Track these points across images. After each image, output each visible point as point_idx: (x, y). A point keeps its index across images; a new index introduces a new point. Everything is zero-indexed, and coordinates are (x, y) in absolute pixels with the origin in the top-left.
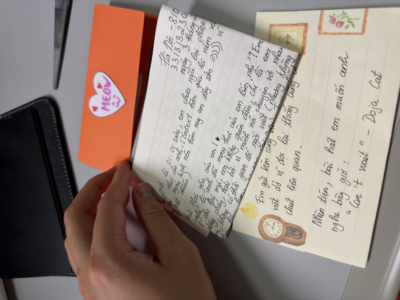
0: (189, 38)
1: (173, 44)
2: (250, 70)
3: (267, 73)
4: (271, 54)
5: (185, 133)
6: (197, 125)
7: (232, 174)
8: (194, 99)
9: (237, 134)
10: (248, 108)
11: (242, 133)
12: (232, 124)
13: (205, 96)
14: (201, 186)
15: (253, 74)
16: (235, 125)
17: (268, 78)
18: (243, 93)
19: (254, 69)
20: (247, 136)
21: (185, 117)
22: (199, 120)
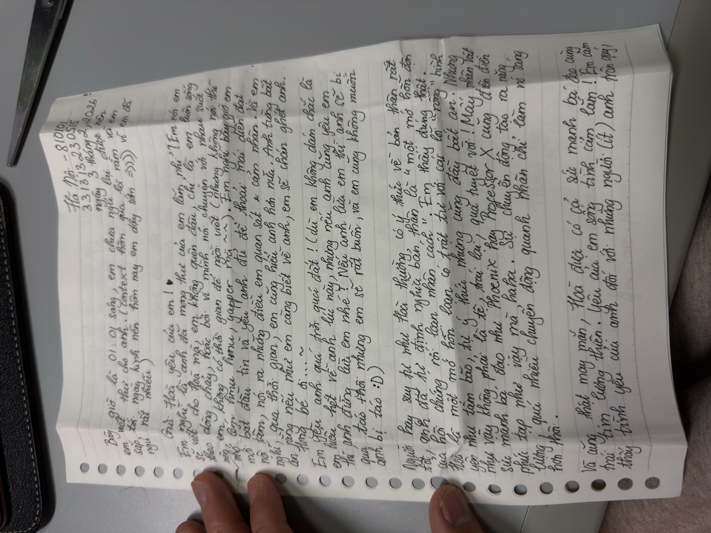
0: (91, 161)
1: (76, 178)
2: (178, 168)
3: (199, 161)
4: (193, 137)
5: (123, 297)
6: (135, 277)
7: (207, 325)
8: (122, 240)
9: (192, 262)
10: (193, 219)
11: (198, 257)
12: (181, 251)
13: (134, 228)
14: (172, 368)
15: (184, 170)
16: (186, 250)
17: (202, 168)
18: (179, 200)
19: (182, 163)
20: (205, 258)
21: (117, 271)
22: (136, 267)
